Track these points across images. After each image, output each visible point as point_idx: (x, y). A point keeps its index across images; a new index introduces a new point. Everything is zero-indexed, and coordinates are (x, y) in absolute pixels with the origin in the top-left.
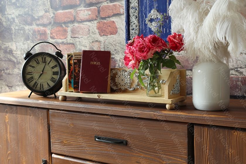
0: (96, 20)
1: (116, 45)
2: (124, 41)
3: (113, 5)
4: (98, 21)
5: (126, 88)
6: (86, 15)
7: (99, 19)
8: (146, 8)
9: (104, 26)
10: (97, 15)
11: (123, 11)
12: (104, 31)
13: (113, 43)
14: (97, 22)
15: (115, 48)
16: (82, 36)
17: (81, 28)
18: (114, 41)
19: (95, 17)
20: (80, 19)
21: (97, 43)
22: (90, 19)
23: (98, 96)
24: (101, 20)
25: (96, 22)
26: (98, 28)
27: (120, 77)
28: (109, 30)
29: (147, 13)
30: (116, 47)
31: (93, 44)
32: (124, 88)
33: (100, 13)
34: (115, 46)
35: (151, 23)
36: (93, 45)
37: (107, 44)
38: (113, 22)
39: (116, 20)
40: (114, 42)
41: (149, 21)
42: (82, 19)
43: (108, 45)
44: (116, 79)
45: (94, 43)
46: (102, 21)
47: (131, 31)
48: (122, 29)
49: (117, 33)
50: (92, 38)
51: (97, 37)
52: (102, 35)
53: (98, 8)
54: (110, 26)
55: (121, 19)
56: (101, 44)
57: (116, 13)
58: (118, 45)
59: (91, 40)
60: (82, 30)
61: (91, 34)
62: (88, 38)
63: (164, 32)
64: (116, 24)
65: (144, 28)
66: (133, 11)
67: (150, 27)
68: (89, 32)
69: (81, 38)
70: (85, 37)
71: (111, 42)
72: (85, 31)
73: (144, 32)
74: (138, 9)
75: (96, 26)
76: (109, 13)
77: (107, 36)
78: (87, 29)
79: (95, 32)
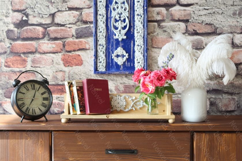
0: (60, 52)
1: (81, 75)
2: (89, 72)
3: (79, 41)
4: (63, 54)
5: (121, 109)
6: (50, 48)
7: (64, 52)
8: (112, 46)
9: (69, 59)
10: (62, 49)
11: (89, 47)
12: (69, 63)
13: (78, 73)
14: (62, 55)
16: (44, 66)
17: (44, 59)
18: (79, 71)
19: (59, 50)
20: (43, 51)
21: (62, 73)
22: (54, 51)
23: (107, 117)
24: (66, 53)
25: (60, 54)
26: (63, 60)
27: (116, 100)
28: (75, 62)
29: (113, 50)
31: (57, 73)
32: (119, 110)
33: (66, 47)
34: (80, 76)
35: (117, 58)
36: (57, 75)
37: (72, 73)
38: (79, 55)
39: (82, 54)
41: (115, 56)
42: (45, 50)
43: (73, 75)
44: (112, 102)
46: (68, 54)
47: (99, 64)
49: (82, 64)
50: (56, 68)
51: (62, 67)
52: (67, 66)
53: (63, 42)
54: (75, 59)
55: (87, 54)
56: (66, 74)
57: (82, 48)
58: (83, 74)
59: (54, 70)
61: (54, 64)
62: (52, 68)
63: (129, 66)
64: (82, 57)
65: (110, 62)
66: (101, 47)
67: (116, 61)
68: (53, 63)
69: (43, 67)
70: (48, 67)
71: (76, 72)
72: (48, 62)
73: (111, 65)
74: (105, 46)
75: (60, 58)
76: (75, 47)
77: (72, 67)
78: (50, 60)
79: (59, 63)
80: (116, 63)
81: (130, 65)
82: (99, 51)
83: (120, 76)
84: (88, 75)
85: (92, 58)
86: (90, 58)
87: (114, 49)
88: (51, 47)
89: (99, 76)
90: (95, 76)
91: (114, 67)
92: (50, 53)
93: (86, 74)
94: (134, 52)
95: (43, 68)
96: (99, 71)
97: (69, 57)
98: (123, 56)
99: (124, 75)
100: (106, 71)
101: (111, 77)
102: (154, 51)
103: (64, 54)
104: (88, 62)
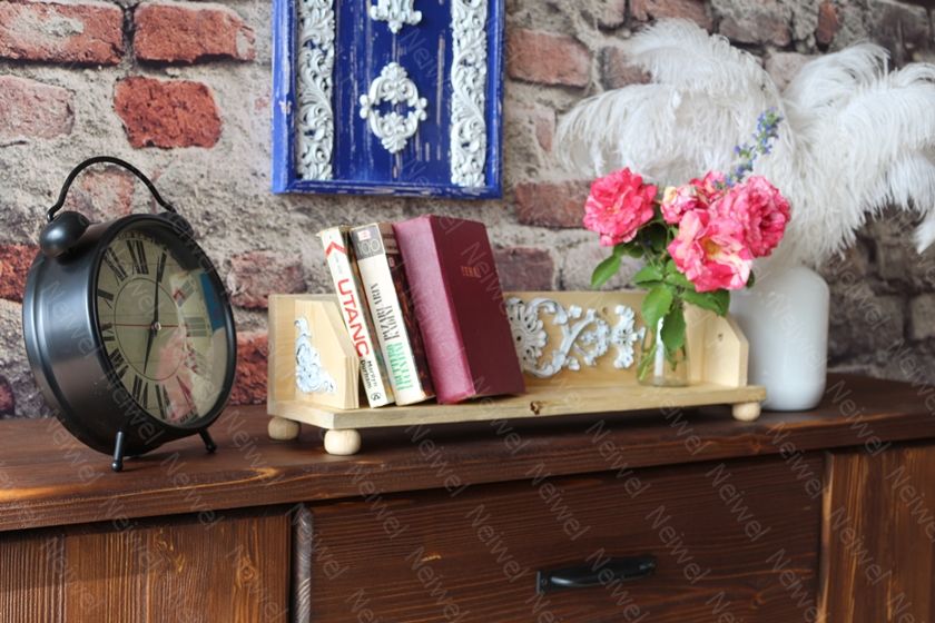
0: (109, 64)
1: (213, 196)
2: (248, 179)
3: (204, 12)
4: (122, 74)
5: (529, 368)
6: (57, 34)
7: (128, 67)
8: (361, 54)
9: (154, 103)
10: (119, 46)
11: (249, 50)
12: (151, 127)
13: (196, 183)
14: (118, 80)
15: (208, 209)
16: (22, 137)
17: (18, 94)
18: (202, 176)
19: (105, 52)
20: (13, 50)
21: (116, 179)
22: (76, 54)
23: (533, 408)
24: (141, 73)
25: (109, 76)
26: (123, 109)
28: (182, 125)
29: (365, 76)
30: (211, 203)
31: (90, 182)
33: (137, 38)
34: (205, 200)
35: (382, 114)
36: (89, 190)
37: (166, 185)
38: (203, 90)
39: (215, 83)
40: (205, 180)
41: (374, 107)
42: (25, 46)
43: (171, 194)
45: (97, 179)
46: (147, 76)
47: (302, 142)
48: (240, 128)
49: (217, 140)
51: (116, 150)
52: (144, 142)
53: (124, 10)
54: (185, 108)
55: (241, 84)
57: (217, 53)
58: (219, 193)
60: (20, 103)
61: (78, 131)
62: (64, 152)
63: (428, 159)
64: (216, 98)
65: (352, 132)
66: (316, 55)
67: (377, 133)
68: (69, 121)
69: (11, 144)
70: (43, 144)
71: (186, 181)
72: (40, 112)
73: (353, 148)
74: (331, 53)
75: (110, 95)
76: (182, 45)
77: (166, 149)
78: (56, 104)
79: (105, 127)
80: (376, 140)
81: (433, 153)
82: (307, 73)
83: (385, 207)
84: (245, 197)
85: (264, 110)
86: (253, 108)
87: (368, 71)
88: (60, 30)
89: (294, 204)
90: (276, 206)
91: (369, 164)
92: (52, 63)
93: (234, 192)
94: (448, 92)
95: (12, 149)
96: (306, 178)
97: (152, 98)
98: (405, 109)
99: (399, 203)
100: (335, 177)
101: (347, 211)
102: (514, 95)
103: (131, 73)
104: (245, 128)
